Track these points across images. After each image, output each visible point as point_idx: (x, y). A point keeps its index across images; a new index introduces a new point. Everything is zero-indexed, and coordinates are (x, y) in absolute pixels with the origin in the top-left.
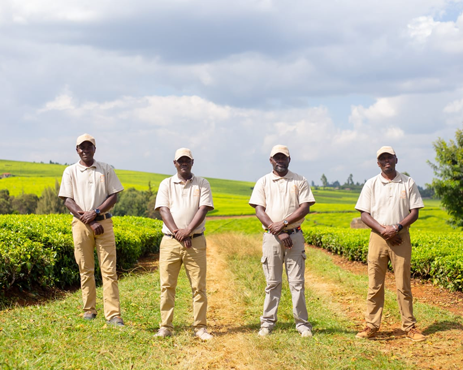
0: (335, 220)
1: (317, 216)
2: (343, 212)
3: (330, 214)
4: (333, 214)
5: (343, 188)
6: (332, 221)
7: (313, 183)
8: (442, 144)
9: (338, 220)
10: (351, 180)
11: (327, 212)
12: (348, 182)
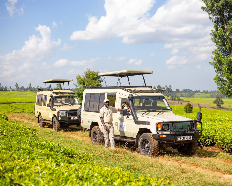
0: (25, 106)
1: (16, 105)
2: (29, 102)
3: (23, 104)
4: (24, 104)
5: (26, 90)
6: (24, 107)
7: (10, 87)
8: (79, 77)
9: (27, 107)
10: (31, 86)
11: (21, 103)
12: (29, 87)
